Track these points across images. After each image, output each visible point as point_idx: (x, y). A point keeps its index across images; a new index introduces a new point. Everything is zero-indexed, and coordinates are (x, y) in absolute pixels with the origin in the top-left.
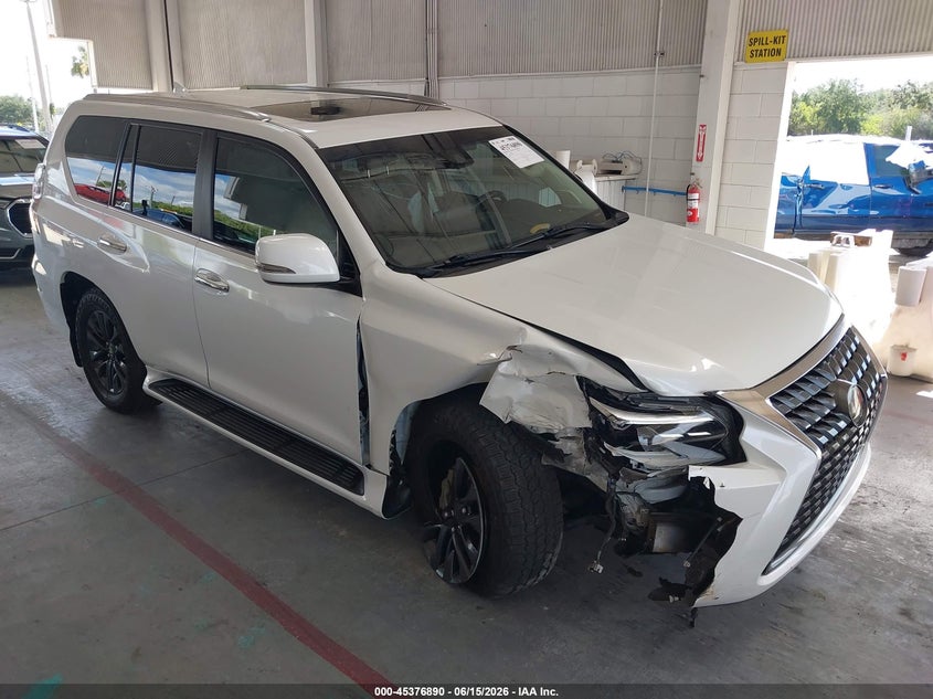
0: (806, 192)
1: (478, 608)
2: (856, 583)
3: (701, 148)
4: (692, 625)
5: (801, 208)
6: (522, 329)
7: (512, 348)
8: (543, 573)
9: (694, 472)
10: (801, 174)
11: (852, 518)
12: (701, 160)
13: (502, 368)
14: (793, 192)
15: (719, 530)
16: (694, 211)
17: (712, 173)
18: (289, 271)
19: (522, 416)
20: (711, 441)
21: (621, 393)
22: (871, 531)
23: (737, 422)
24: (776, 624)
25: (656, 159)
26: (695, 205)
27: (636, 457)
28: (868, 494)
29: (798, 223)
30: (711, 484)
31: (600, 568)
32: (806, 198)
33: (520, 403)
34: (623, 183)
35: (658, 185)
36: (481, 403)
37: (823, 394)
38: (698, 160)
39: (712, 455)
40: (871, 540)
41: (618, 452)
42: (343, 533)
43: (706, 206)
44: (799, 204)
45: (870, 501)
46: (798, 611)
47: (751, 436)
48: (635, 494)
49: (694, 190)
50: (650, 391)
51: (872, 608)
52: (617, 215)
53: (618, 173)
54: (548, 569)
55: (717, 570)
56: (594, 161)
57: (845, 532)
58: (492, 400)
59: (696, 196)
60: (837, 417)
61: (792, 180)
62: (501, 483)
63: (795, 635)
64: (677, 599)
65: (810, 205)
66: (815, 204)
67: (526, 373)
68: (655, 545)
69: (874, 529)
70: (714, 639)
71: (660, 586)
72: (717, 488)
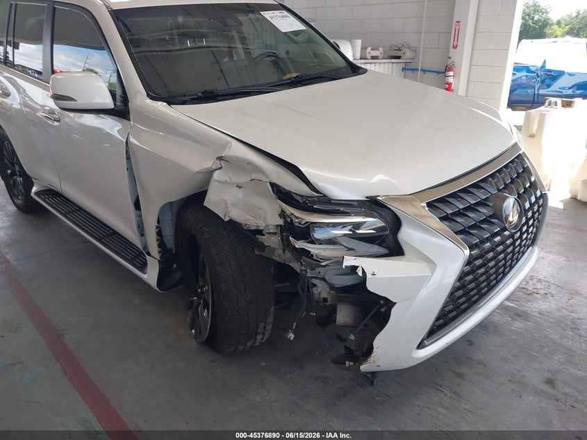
0: (543, 78)
1: (212, 361)
2: (515, 356)
3: (456, 39)
4: (372, 383)
5: (539, 89)
6: (229, 142)
7: (220, 158)
8: (259, 337)
9: (349, 261)
10: (540, 65)
11: (525, 304)
12: (456, 47)
13: (216, 175)
14: (533, 78)
15: (382, 310)
16: (450, 84)
17: (463, 58)
18: (72, 99)
19: (237, 215)
20: (376, 237)
21: (302, 196)
22: (538, 315)
23: (395, 223)
24: (440, 386)
25: (426, 48)
26: (451, 80)
27: (314, 249)
28: (542, 287)
29: (536, 100)
30: (364, 272)
31: (291, 336)
32: (543, 82)
33: (234, 205)
34: (403, 66)
35: (427, 67)
36: (205, 204)
37: (482, 203)
38: (453, 47)
39: (376, 249)
40: (536, 322)
41: (300, 244)
42: (136, 301)
43: (459, 81)
44: (537, 86)
45: (543, 292)
46: (461, 376)
47: (407, 235)
48: (323, 279)
49: (450, 69)
50: (325, 196)
51: (523, 376)
52: (361, 71)
53: (399, 58)
54: (264, 334)
55: (375, 344)
56: (380, 48)
57: (516, 315)
58: (212, 201)
59: (451, 73)
60: (493, 223)
61: (533, 69)
62: (218, 268)
63: (453, 396)
64: (352, 363)
65: (545, 87)
66: (549, 86)
67: (234, 180)
68: (338, 320)
69: (540, 313)
70: (387, 396)
71: (344, 352)
72: (369, 276)
